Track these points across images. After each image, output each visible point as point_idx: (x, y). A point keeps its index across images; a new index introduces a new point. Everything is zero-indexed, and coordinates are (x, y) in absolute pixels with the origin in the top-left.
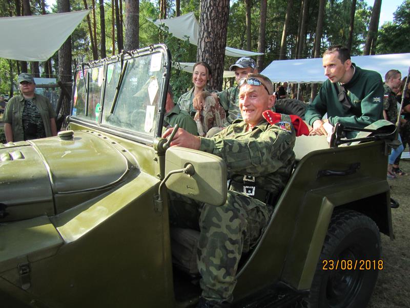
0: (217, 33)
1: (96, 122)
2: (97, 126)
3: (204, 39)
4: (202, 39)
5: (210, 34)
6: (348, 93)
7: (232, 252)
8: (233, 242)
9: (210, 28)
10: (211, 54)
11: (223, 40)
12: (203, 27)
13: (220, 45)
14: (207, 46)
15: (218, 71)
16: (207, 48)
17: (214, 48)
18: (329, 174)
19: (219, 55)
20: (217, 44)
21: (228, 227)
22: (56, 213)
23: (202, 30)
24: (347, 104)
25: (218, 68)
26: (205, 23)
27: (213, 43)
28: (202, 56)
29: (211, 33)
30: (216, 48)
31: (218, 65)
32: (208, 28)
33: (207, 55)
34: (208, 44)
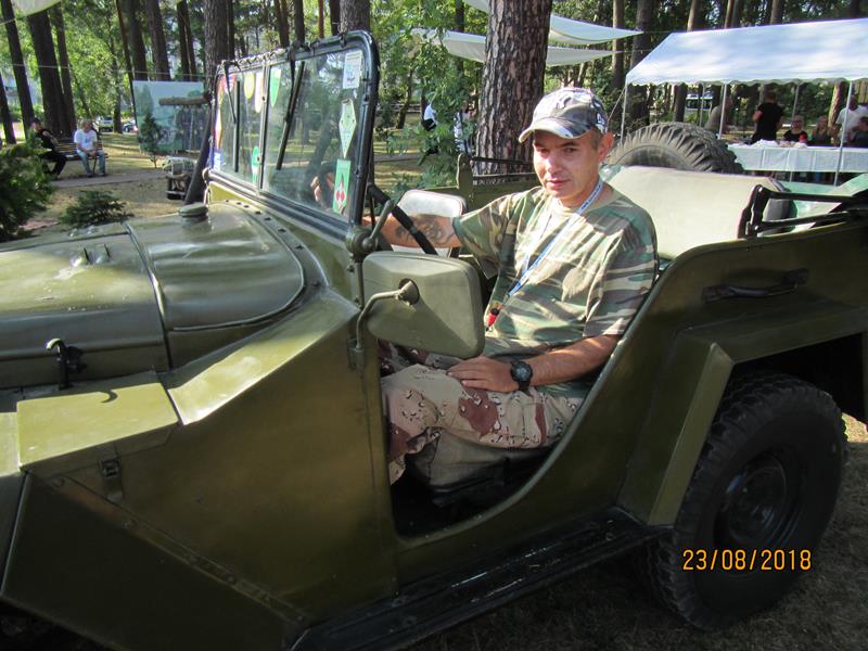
1: (254, 185)
2: (254, 194)
10: (517, 28)
14: (509, 8)
15: (533, 65)
16: (510, 14)
17: (525, 13)
19: (537, 29)
20: (531, 5)
22: (171, 366)
25: (533, 59)
28: (499, 33)
30: (529, 14)
31: (532, 53)
33: (509, 30)
34: (511, 5)
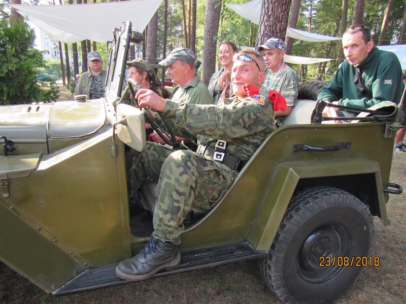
0: (277, 17)
3: (264, 22)
4: (262, 23)
5: (270, 18)
6: (363, 75)
7: (178, 201)
8: (180, 194)
9: (270, 12)
11: (283, 23)
12: (264, 11)
13: (280, 28)
14: (266, 29)
16: (266, 32)
17: (273, 31)
18: (306, 149)
20: (276, 28)
21: (177, 180)
23: (263, 13)
24: (360, 87)
26: (266, 6)
27: (273, 26)
29: (271, 16)
30: (275, 32)
32: (268, 11)
34: (267, 28)
